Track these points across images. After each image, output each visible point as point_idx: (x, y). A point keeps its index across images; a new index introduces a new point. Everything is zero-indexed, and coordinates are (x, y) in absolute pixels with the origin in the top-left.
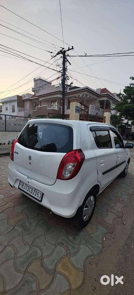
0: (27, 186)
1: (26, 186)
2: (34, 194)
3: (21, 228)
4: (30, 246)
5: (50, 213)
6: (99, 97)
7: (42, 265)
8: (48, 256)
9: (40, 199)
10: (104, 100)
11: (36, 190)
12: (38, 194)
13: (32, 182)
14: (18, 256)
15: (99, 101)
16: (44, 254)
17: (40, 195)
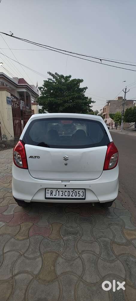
0: (59, 192)
1: (57, 192)
2: (73, 195)
3: (70, 236)
4: (95, 241)
5: (93, 205)
6: (17, 87)
7: (119, 244)
8: (114, 237)
9: (84, 197)
10: (23, 92)
11: (74, 190)
12: (79, 194)
13: (71, 184)
14: (98, 254)
15: (18, 92)
16: (111, 238)
17: (83, 193)
